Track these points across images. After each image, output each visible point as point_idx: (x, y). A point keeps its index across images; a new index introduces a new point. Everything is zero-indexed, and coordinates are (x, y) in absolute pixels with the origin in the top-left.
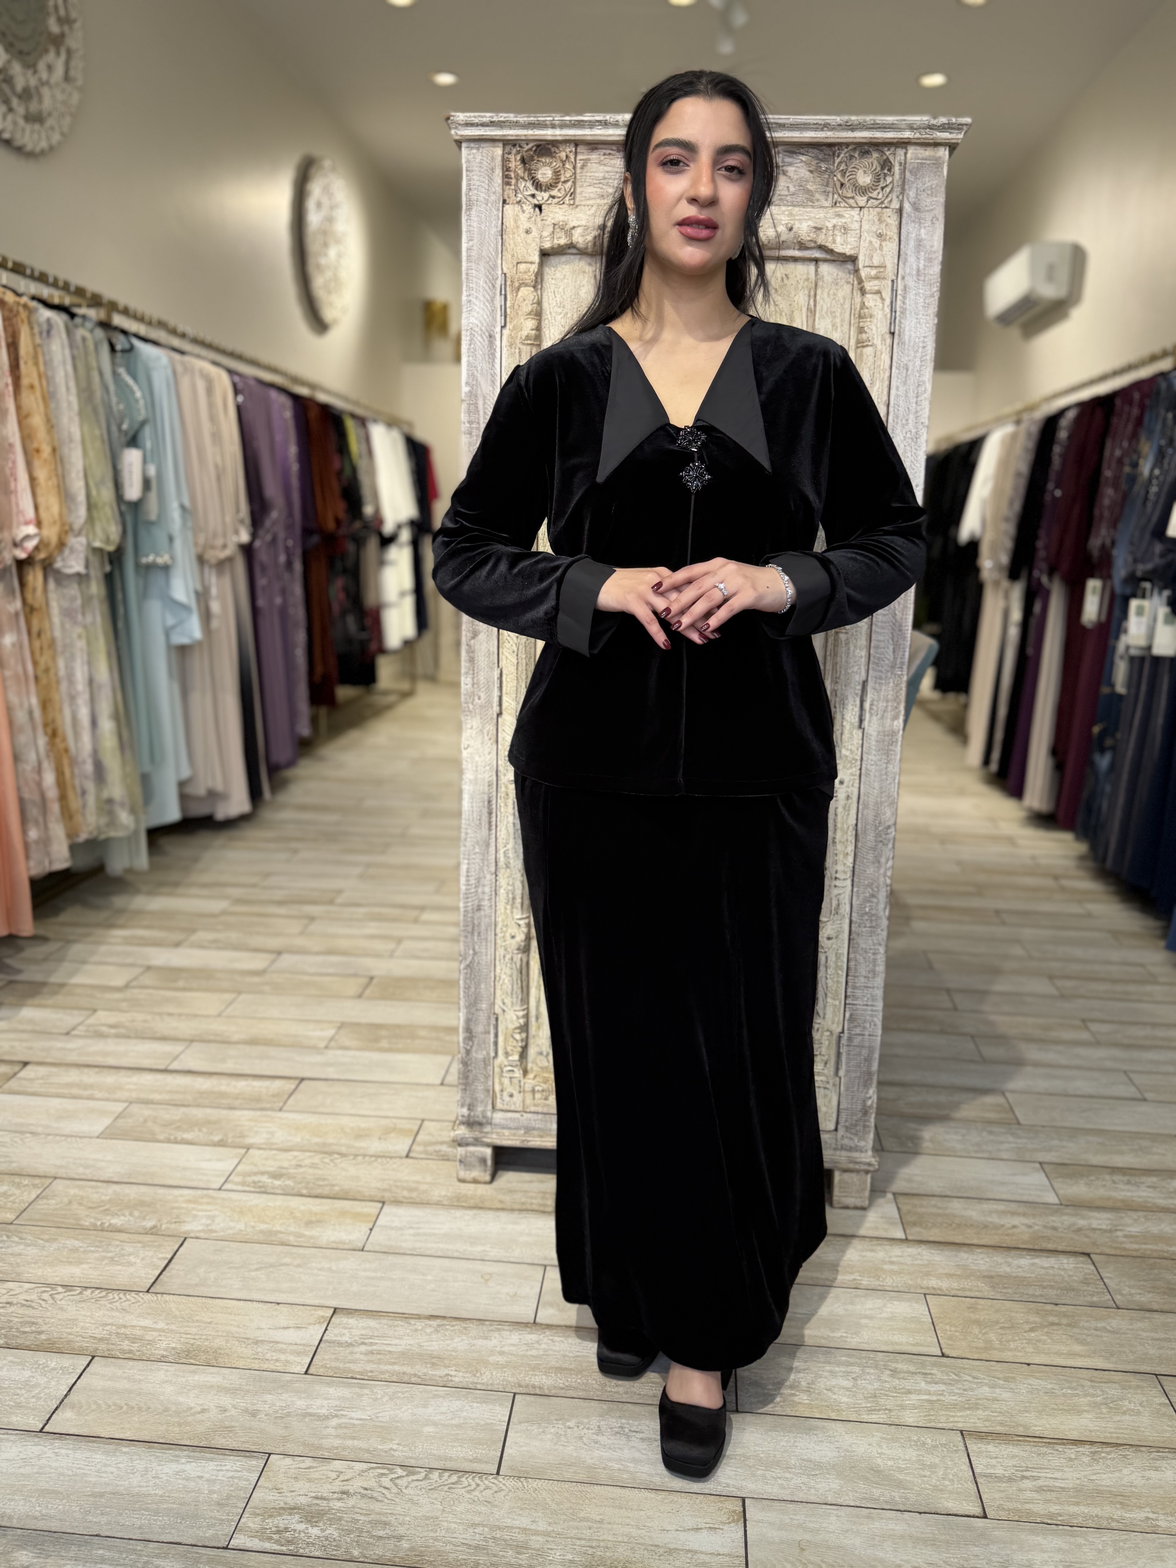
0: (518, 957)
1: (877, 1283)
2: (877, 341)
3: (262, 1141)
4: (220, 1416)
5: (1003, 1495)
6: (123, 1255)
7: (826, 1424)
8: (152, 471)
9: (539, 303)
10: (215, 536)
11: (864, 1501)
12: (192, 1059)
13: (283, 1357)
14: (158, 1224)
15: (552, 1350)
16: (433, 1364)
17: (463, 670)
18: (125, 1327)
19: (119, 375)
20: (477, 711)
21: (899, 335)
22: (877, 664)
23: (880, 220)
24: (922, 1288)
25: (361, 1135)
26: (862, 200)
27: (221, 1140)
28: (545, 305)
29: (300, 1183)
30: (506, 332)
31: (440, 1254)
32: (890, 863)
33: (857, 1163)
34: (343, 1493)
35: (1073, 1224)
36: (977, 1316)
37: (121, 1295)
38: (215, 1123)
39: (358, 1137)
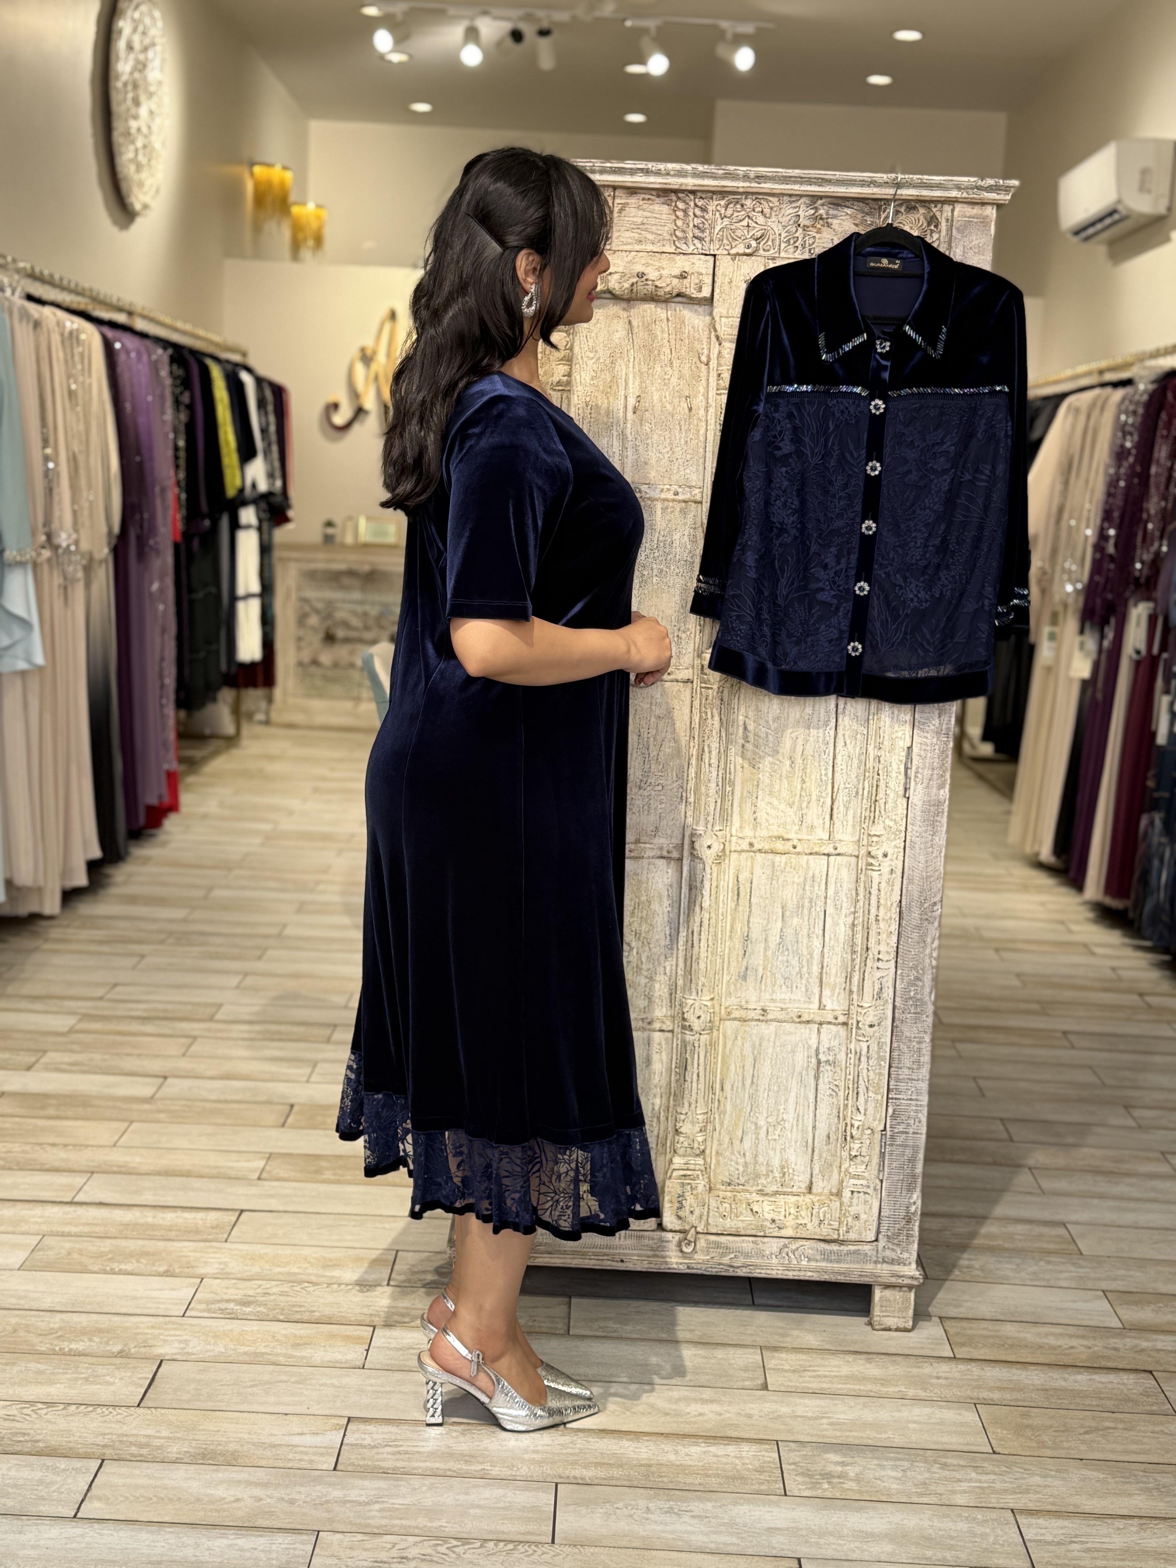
1: (925, 1394)
3: (216, 1271)
4: (256, 1504)
5: (1052, 1555)
6: (98, 1376)
7: (876, 1505)
9: (571, 348)
11: (916, 1559)
12: (100, 1190)
13: (306, 1457)
14: (126, 1349)
15: (588, 1448)
16: (466, 1461)
18: (126, 1435)
22: (922, 730)
24: (972, 1398)
25: (328, 1264)
27: (167, 1271)
28: (577, 349)
29: (274, 1309)
32: (936, 944)
33: (900, 1277)
34: (402, 1558)
35: (1136, 1346)
36: (1030, 1422)
37: (111, 1409)
38: (154, 1254)
39: (326, 1267)
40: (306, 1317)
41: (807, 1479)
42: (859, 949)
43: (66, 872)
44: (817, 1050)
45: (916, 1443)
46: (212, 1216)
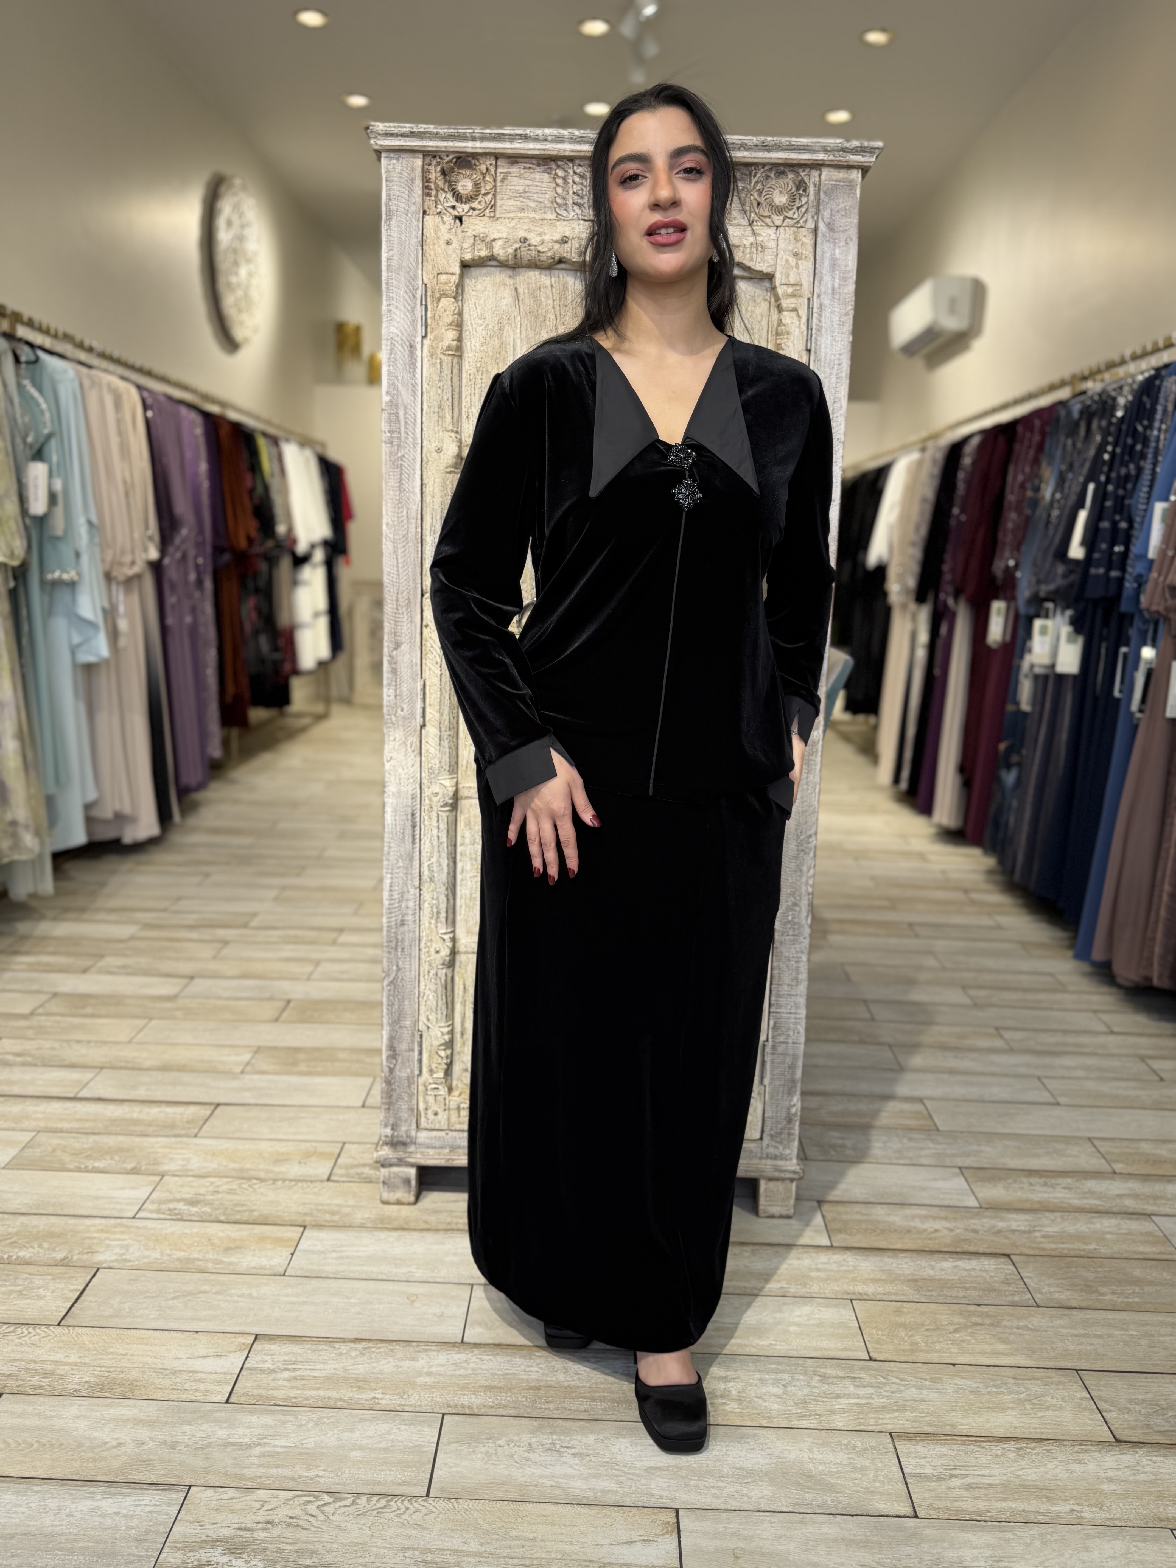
0: (442, 972)
1: (805, 1290)
3: (177, 1168)
4: (136, 1450)
5: (933, 1494)
6: (32, 1288)
7: (757, 1432)
8: (58, 485)
9: (460, 314)
10: (123, 552)
11: (797, 1507)
12: (102, 1086)
13: (202, 1387)
14: (69, 1256)
15: (480, 1369)
16: (359, 1387)
17: (385, 682)
18: (35, 1362)
19: (25, 386)
20: (400, 723)
21: (815, 353)
23: (796, 239)
24: (848, 1294)
25: (280, 1159)
26: (778, 220)
27: (135, 1168)
28: (466, 316)
29: (218, 1209)
30: (427, 342)
31: (364, 1276)
32: (813, 872)
33: (782, 1171)
34: (268, 1522)
35: (994, 1227)
36: (903, 1320)
37: (31, 1330)
38: (128, 1151)
39: (277, 1162)
40: (245, 1217)
45: (796, 1350)
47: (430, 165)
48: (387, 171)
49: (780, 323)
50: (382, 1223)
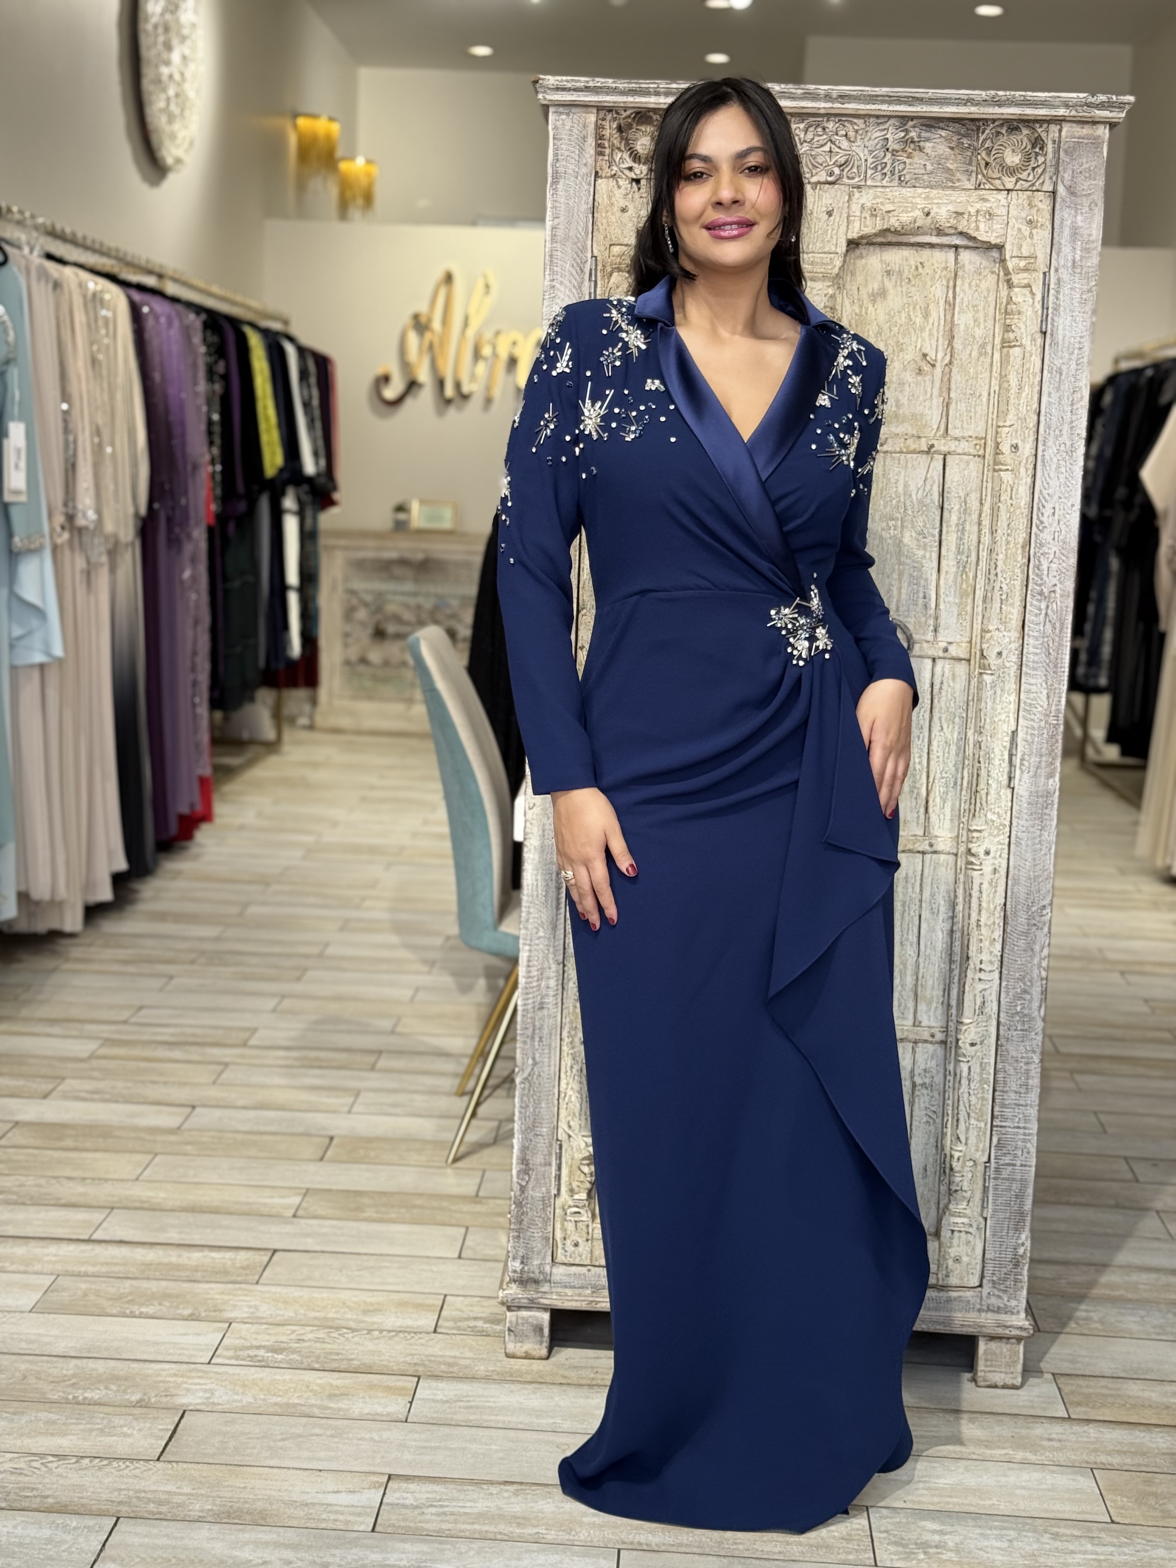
1: (1035, 1458)
2: (1026, 341)
3: (245, 1315)
6: (114, 1427)
13: (341, 1517)
14: (146, 1398)
16: (519, 1524)
18: (145, 1491)
21: (1052, 335)
22: (1029, 712)
23: (1030, 205)
24: (1088, 1463)
25: (369, 1310)
26: (1009, 182)
27: (192, 1315)
29: (309, 1357)
31: (500, 1425)
33: (1007, 1327)
37: (128, 1464)
38: (177, 1296)
39: (366, 1312)
40: (343, 1366)
41: (900, 1549)
42: (957, 958)
43: (89, 885)
44: (912, 1071)
45: (1024, 1510)
46: (243, 1255)
47: (604, 119)
48: (556, 128)
49: (1010, 300)
50: (511, 1376)
